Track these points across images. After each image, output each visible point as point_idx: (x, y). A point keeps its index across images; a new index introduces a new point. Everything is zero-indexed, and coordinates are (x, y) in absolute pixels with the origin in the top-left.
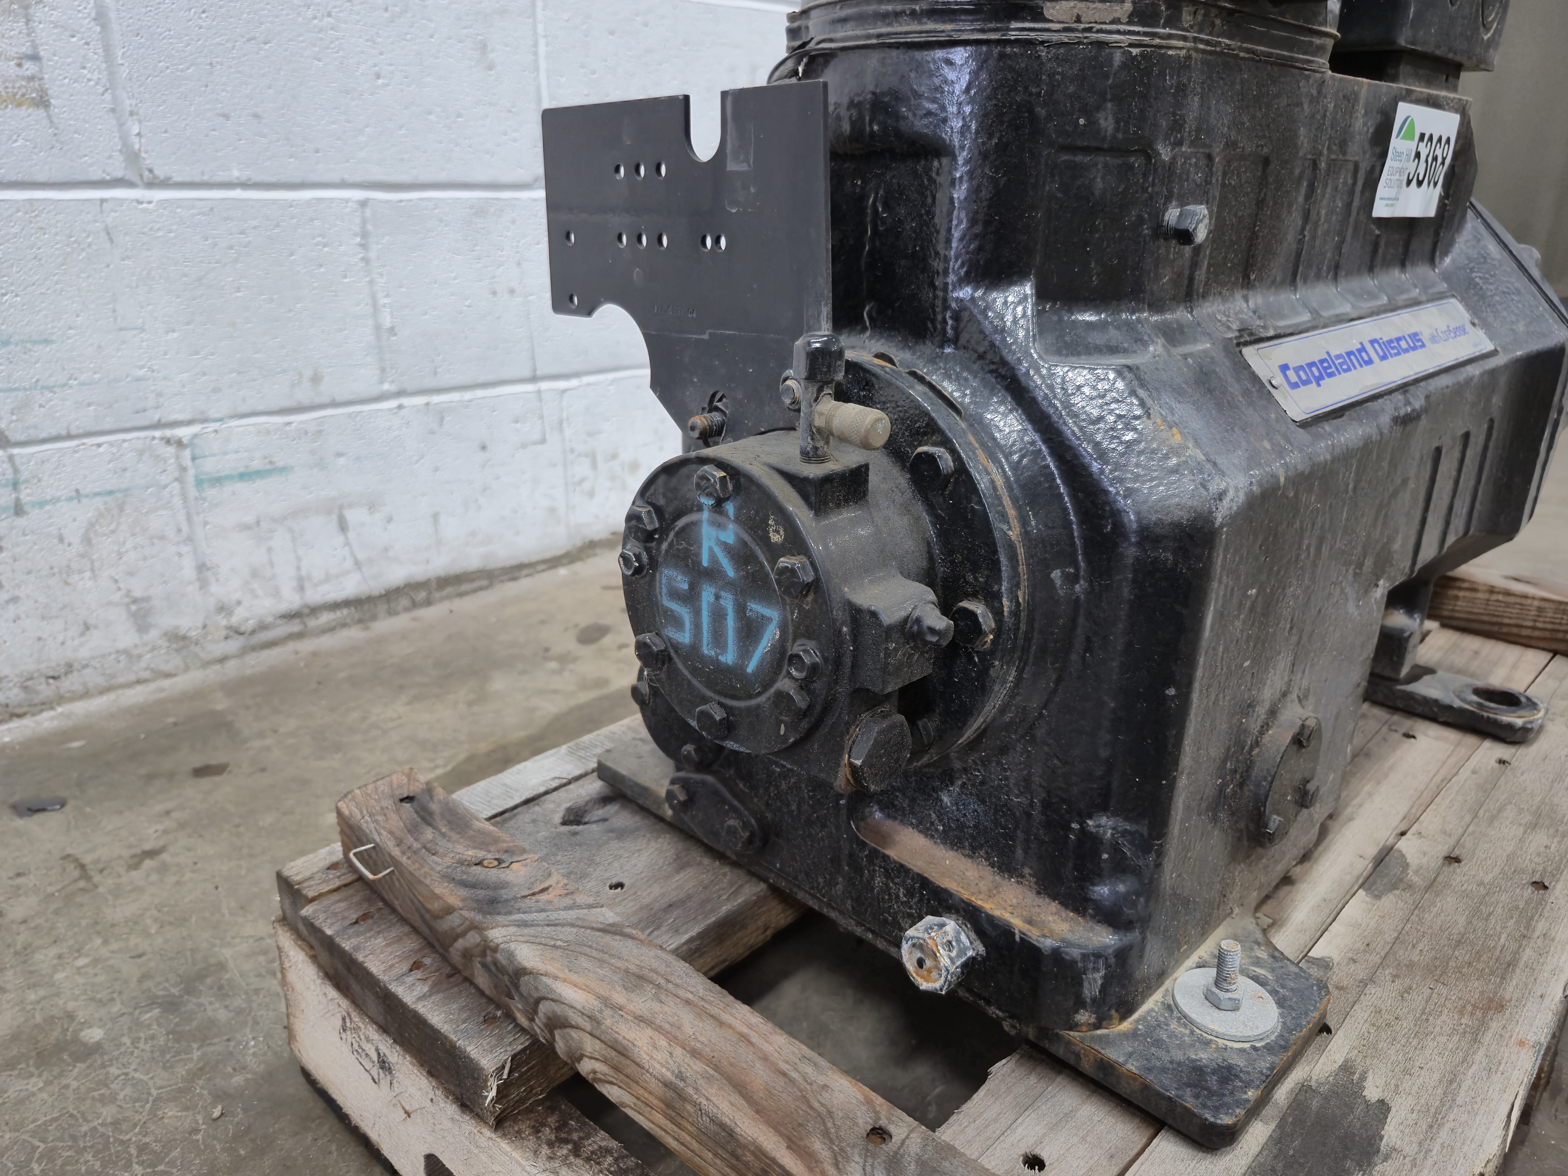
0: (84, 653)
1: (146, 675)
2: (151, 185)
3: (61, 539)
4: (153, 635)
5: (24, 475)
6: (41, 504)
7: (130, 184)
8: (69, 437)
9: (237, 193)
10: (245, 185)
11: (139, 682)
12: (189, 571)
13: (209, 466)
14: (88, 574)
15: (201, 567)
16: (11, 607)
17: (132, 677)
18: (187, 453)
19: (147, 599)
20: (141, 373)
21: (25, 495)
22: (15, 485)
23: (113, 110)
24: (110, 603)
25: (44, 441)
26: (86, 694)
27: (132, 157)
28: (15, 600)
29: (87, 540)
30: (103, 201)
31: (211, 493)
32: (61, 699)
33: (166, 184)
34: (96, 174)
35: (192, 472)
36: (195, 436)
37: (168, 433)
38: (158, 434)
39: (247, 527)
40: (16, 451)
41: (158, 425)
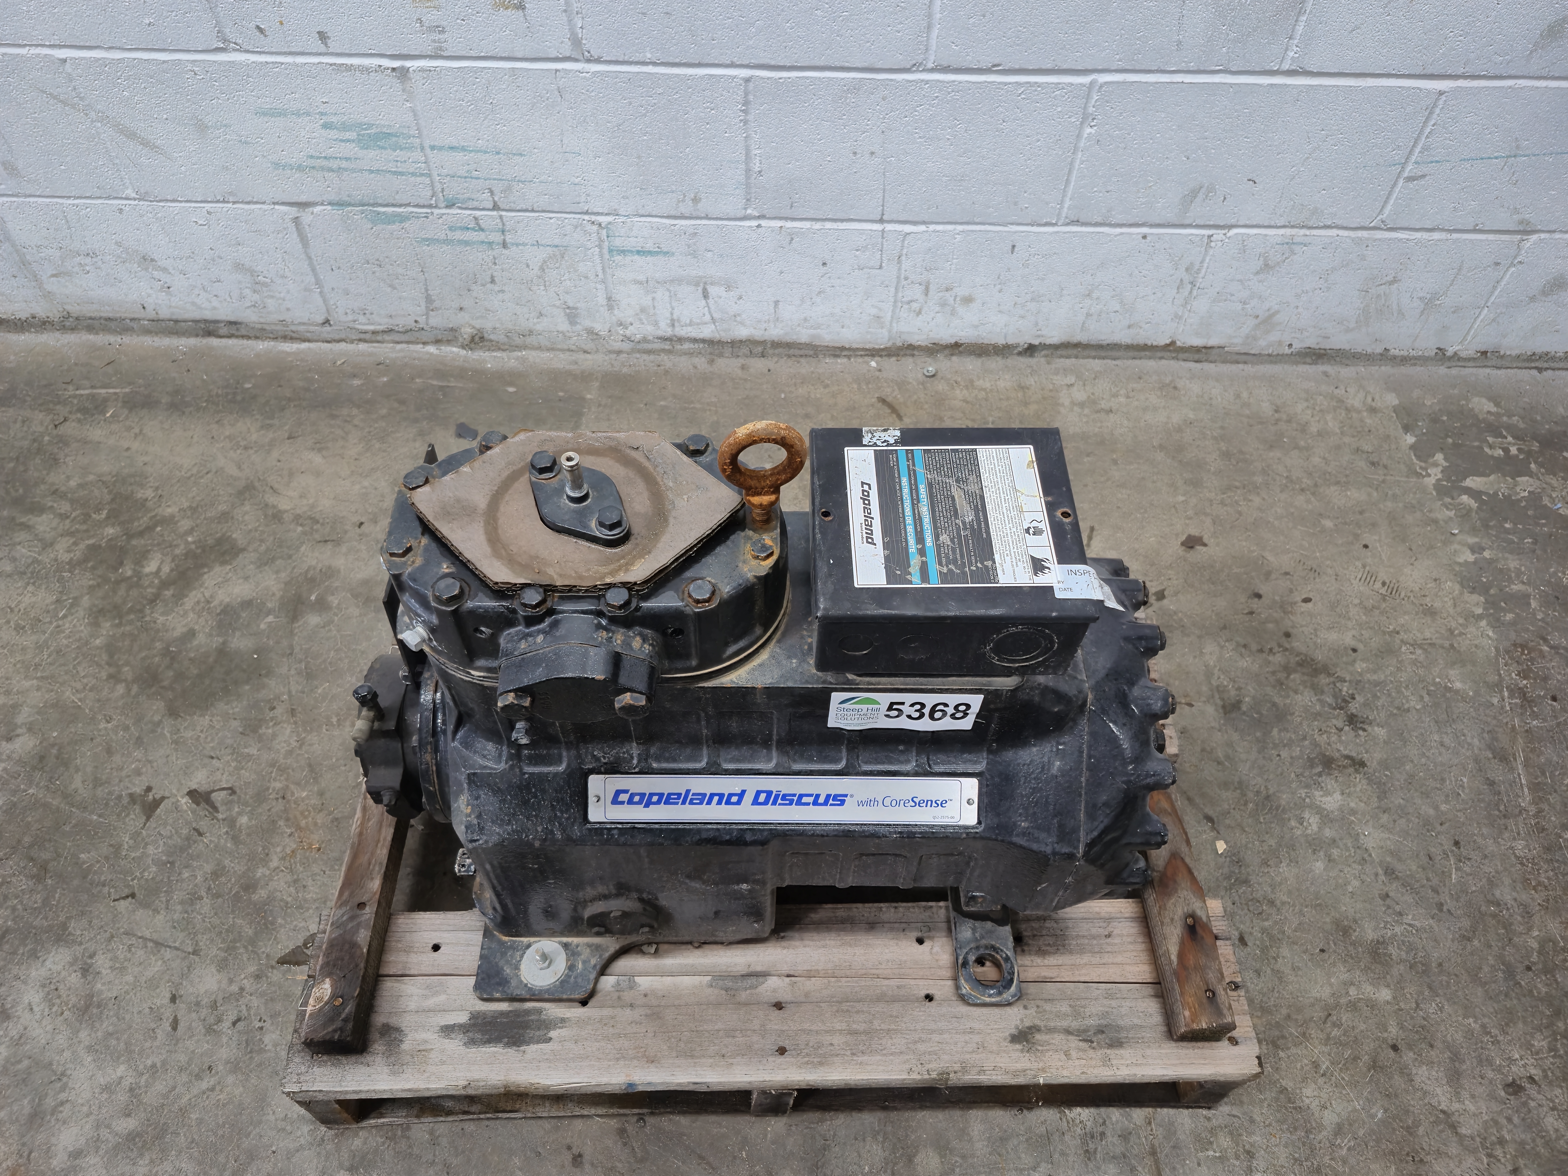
0: (539, 327)
1: (573, 347)
2: (588, 61)
3: (528, 266)
4: (578, 327)
5: (507, 228)
6: (517, 245)
7: (576, 60)
8: (533, 211)
9: (650, 69)
10: (654, 64)
11: (569, 350)
12: (602, 300)
13: (618, 242)
14: (542, 288)
15: (609, 299)
16: (501, 295)
17: (566, 347)
18: (604, 232)
19: (576, 309)
20: (577, 181)
21: (509, 238)
22: (503, 232)
23: (565, 11)
24: (554, 305)
25: (519, 211)
26: (539, 348)
27: (576, 42)
28: (502, 291)
29: (542, 269)
30: (557, 71)
31: (618, 258)
32: (525, 347)
33: (598, 61)
34: (553, 54)
35: (606, 243)
36: (610, 223)
37: (593, 218)
38: (587, 217)
39: (641, 283)
40: (503, 213)
41: (587, 213)
